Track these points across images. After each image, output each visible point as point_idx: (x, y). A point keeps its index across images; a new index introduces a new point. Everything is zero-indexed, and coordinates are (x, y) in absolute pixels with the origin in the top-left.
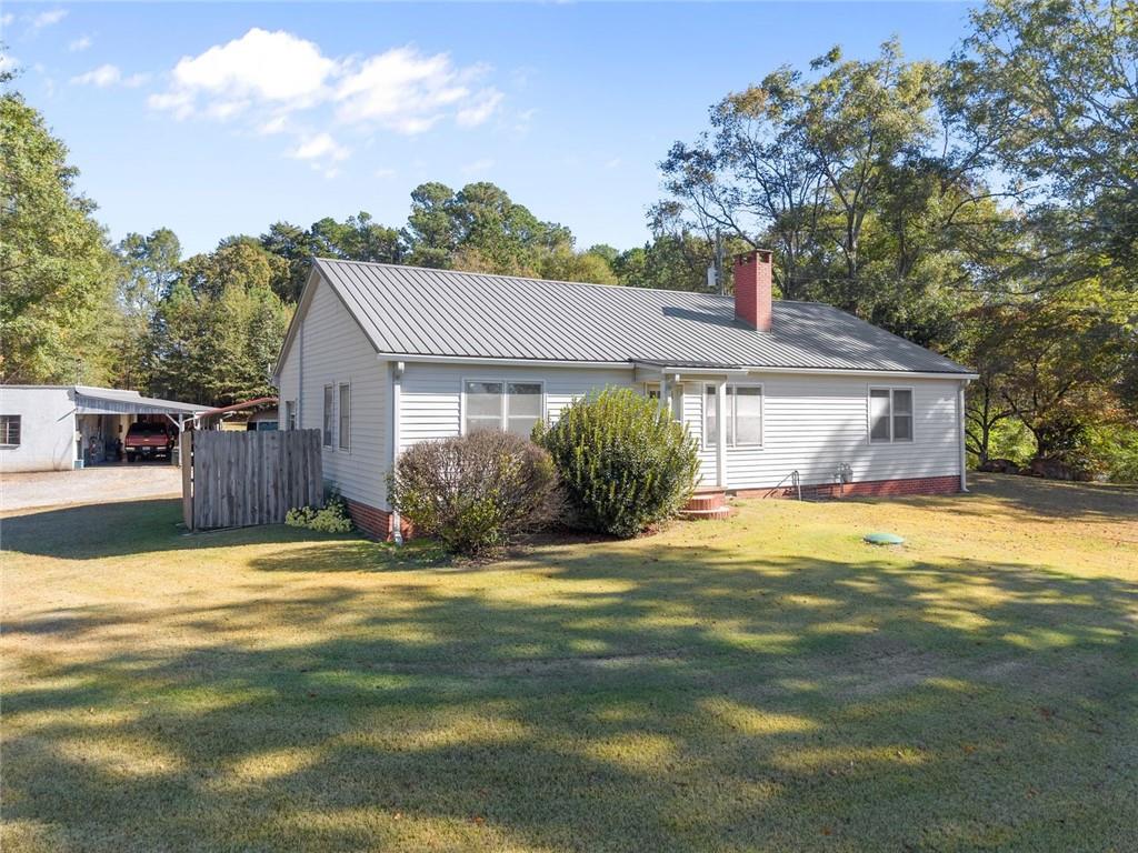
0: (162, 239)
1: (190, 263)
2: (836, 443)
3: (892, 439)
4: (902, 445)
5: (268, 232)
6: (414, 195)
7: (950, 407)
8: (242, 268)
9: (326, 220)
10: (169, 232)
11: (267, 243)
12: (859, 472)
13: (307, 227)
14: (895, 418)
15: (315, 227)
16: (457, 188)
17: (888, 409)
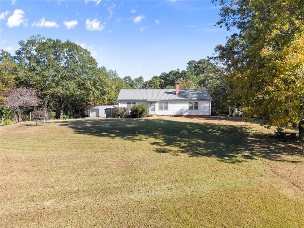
0: (141, 78)
1: (145, 83)
2: (182, 110)
3: (194, 109)
4: (196, 110)
5: (161, 75)
6: (188, 64)
7: (208, 105)
8: (154, 83)
9: (172, 71)
10: (142, 77)
11: (161, 77)
12: (186, 114)
13: (168, 73)
14: (195, 107)
15: (170, 72)
16: (197, 61)
17: (193, 105)
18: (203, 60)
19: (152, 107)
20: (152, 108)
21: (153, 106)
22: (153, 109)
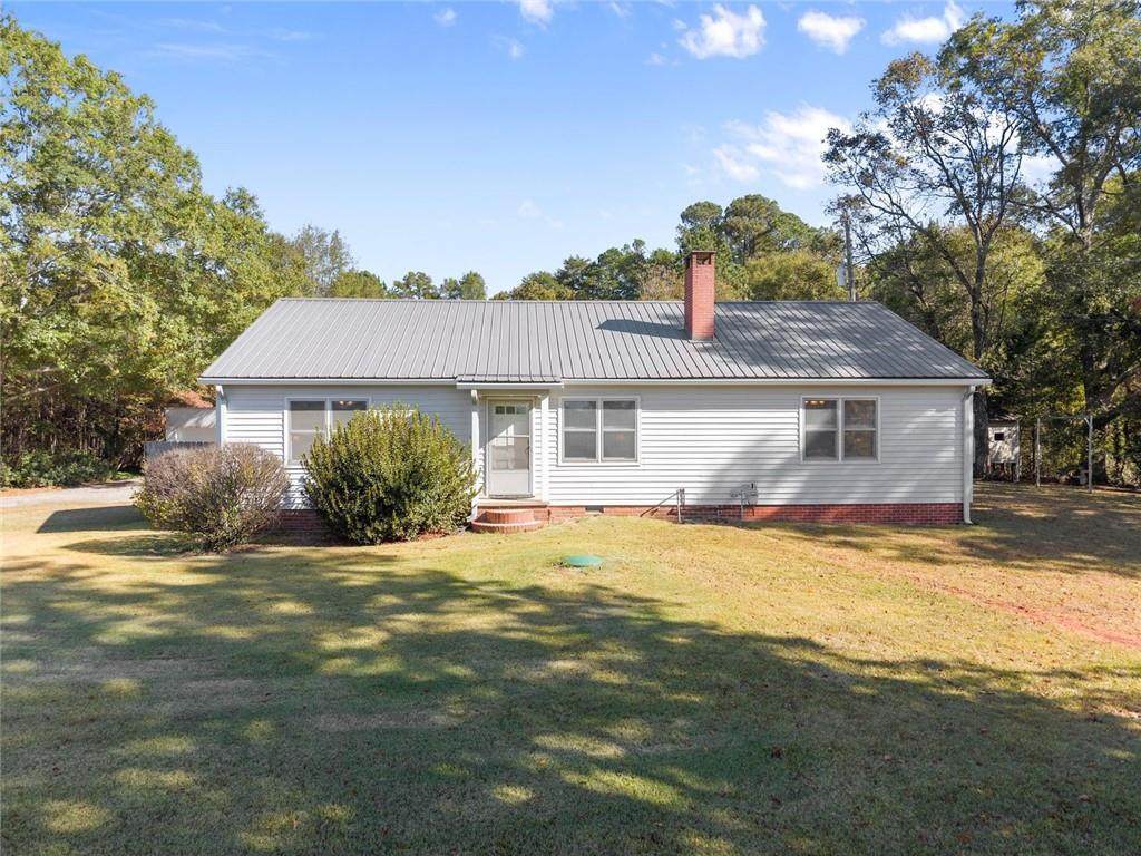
3: (840, 457)
5: (563, 267)
6: (684, 217)
7: (949, 419)
9: (611, 251)
11: (562, 277)
12: (781, 494)
13: (595, 259)
14: (847, 434)
15: (602, 257)
16: (725, 205)
17: (834, 421)
18: (753, 201)
19: (507, 435)
20: (507, 447)
21: (511, 429)
22: (511, 454)
